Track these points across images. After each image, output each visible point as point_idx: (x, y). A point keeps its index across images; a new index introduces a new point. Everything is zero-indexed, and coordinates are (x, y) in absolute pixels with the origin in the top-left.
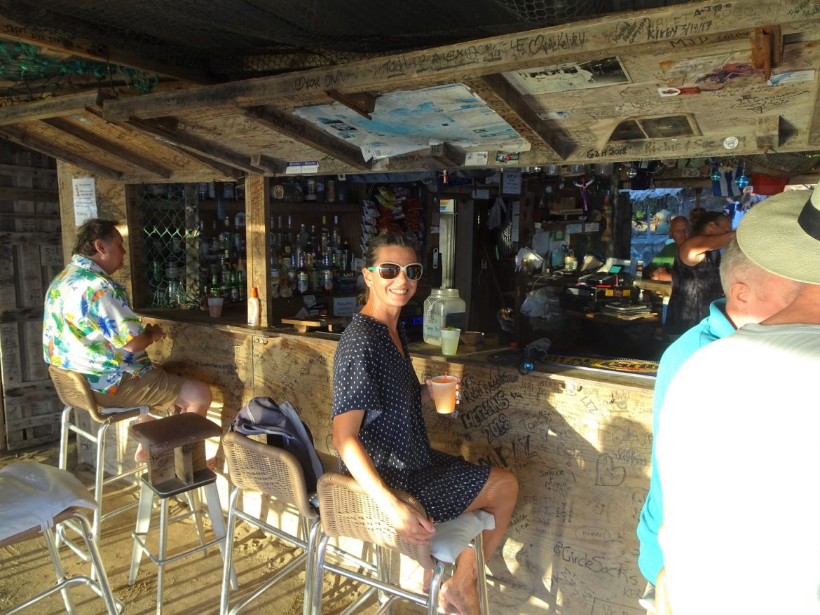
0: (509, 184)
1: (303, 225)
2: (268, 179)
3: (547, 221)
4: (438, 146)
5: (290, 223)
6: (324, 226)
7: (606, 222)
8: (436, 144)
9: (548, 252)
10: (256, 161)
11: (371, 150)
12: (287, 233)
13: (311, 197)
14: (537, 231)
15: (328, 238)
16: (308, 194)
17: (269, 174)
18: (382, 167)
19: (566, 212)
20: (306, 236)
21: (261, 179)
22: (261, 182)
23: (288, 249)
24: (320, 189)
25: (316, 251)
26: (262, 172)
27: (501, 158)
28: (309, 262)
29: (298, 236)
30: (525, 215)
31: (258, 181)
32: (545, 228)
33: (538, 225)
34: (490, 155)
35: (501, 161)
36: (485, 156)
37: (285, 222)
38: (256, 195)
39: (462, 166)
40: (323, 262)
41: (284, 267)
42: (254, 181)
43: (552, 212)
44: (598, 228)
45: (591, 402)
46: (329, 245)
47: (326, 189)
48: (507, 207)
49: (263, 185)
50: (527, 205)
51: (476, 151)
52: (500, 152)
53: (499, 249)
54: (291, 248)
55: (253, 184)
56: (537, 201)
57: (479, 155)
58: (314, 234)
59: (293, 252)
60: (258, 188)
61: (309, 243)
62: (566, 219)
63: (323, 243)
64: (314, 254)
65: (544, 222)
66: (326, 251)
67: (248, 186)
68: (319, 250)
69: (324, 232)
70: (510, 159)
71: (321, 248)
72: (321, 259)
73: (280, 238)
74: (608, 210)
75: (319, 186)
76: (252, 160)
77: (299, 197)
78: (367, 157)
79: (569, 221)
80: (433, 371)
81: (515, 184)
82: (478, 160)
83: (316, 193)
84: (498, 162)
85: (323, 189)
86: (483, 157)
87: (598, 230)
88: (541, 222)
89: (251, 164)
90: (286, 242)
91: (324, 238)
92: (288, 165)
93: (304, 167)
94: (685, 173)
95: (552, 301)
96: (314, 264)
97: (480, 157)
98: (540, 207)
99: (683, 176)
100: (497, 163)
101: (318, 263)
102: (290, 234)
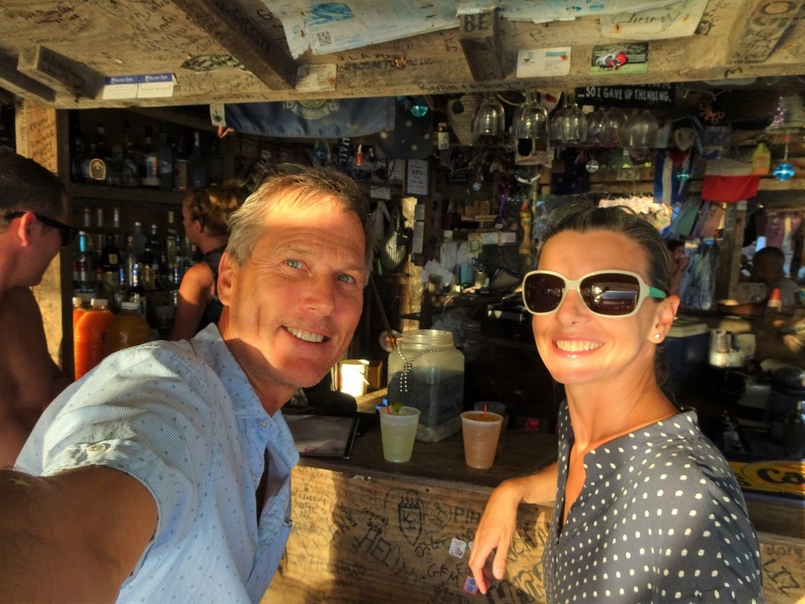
0: (415, 182)
1: (137, 224)
2: (66, 117)
3: (459, 228)
4: (481, 16)
5: (116, 219)
6: (172, 226)
7: (523, 232)
8: (476, 11)
9: (456, 267)
10: (30, 60)
11: (307, 31)
12: (112, 234)
13: (152, 181)
14: (446, 240)
15: (177, 244)
16: (146, 176)
17: (65, 101)
18: (320, 83)
19: (482, 219)
20: (144, 239)
21: (51, 116)
22: (49, 122)
23: (113, 258)
24: (166, 170)
25: (159, 262)
26: (49, 94)
27: (603, 59)
28: (147, 278)
29: (130, 239)
30: (432, 221)
31: (45, 120)
32: (455, 238)
33: (448, 234)
34: (577, 52)
35: (603, 66)
36: (564, 57)
37: (108, 217)
38: (40, 146)
39: (509, 78)
40: (171, 278)
41: (107, 287)
42: (35, 119)
43: (464, 219)
44: (514, 238)
45: (785, 571)
46: (179, 254)
47: (175, 172)
48: (391, 215)
49: (54, 128)
50: (435, 208)
51: (543, 46)
52: (600, 48)
53: (381, 263)
54: (119, 258)
55: (33, 126)
56: (446, 204)
57: (549, 55)
58: (156, 238)
59: (122, 263)
60: (44, 134)
61: (148, 250)
62: (482, 226)
63: (169, 250)
64: (155, 267)
65: (456, 229)
66: (174, 262)
67: (22, 129)
68: (163, 260)
69: (172, 235)
70: (627, 62)
71: (166, 257)
72: (167, 275)
73: (100, 242)
74: (527, 217)
75: (163, 166)
76: (21, 60)
77: (131, 180)
78: (296, 48)
79: (485, 230)
80: (423, 499)
81: (422, 182)
82: (548, 65)
83: (159, 175)
84: (596, 68)
85: (170, 171)
86: (559, 58)
87: (514, 241)
88: (452, 229)
89: (19, 68)
90: (109, 249)
91: (170, 244)
92: (107, 81)
93: (143, 86)
94: (621, 175)
95: (469, 326)
96: (156, 281)
97: (550, 59)
98: (448, 211)
99: (619, 179)
100: (595, 72)
101: (162, 279)
102: (117, 236)
